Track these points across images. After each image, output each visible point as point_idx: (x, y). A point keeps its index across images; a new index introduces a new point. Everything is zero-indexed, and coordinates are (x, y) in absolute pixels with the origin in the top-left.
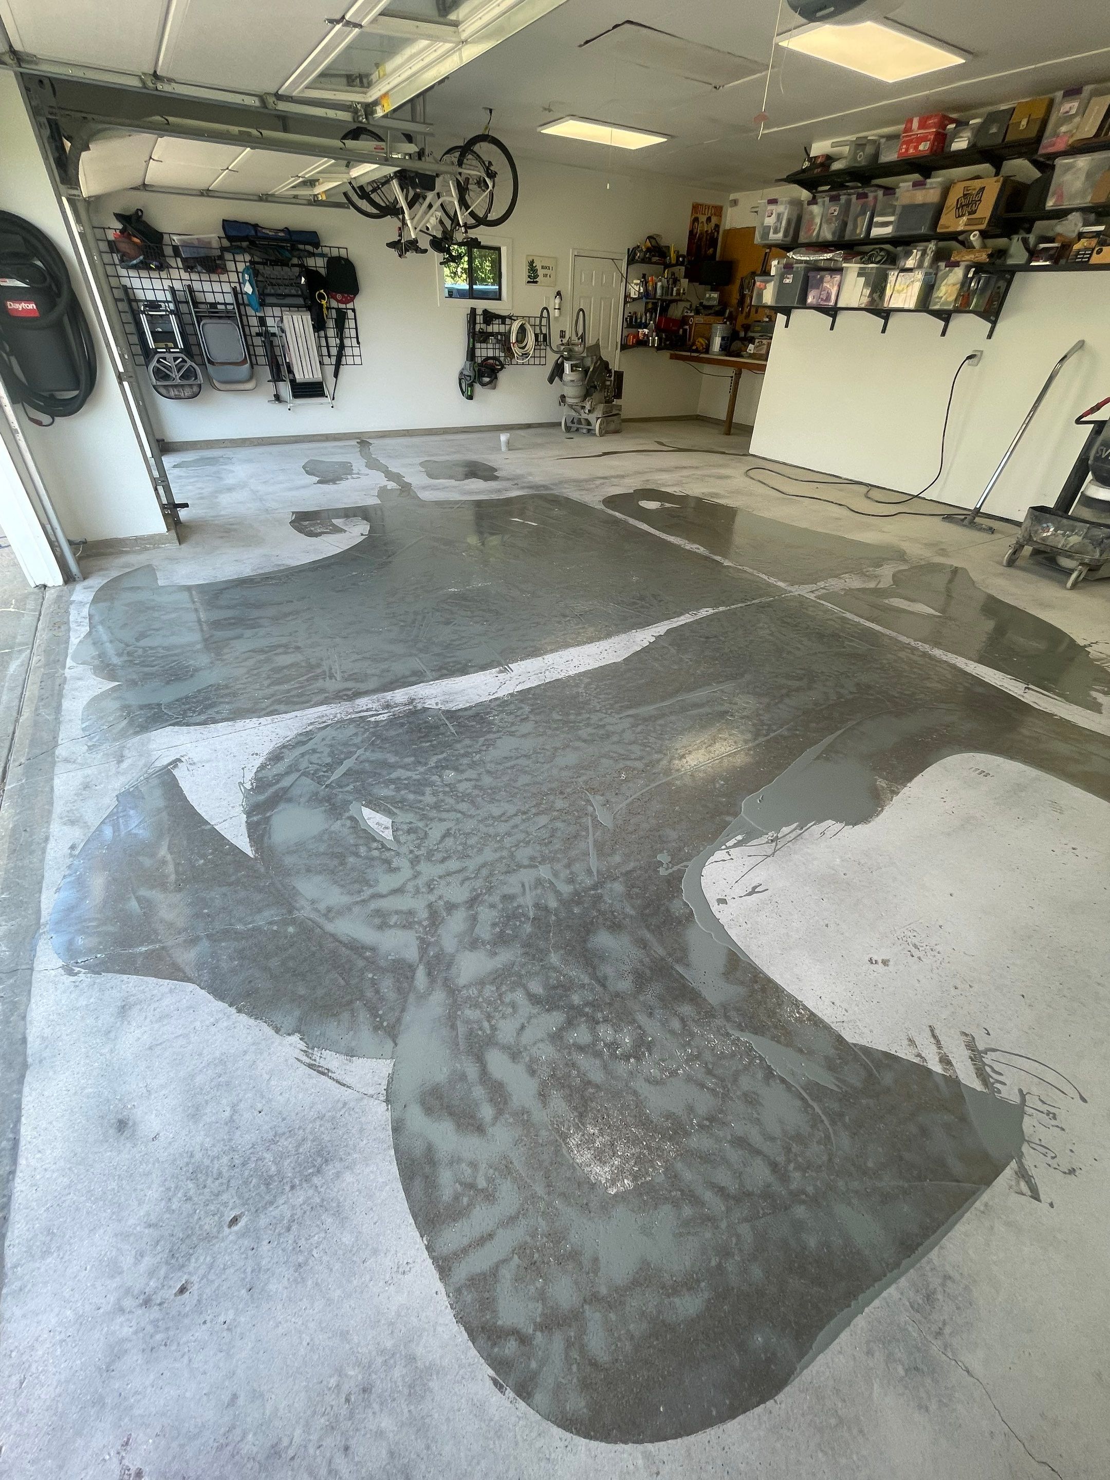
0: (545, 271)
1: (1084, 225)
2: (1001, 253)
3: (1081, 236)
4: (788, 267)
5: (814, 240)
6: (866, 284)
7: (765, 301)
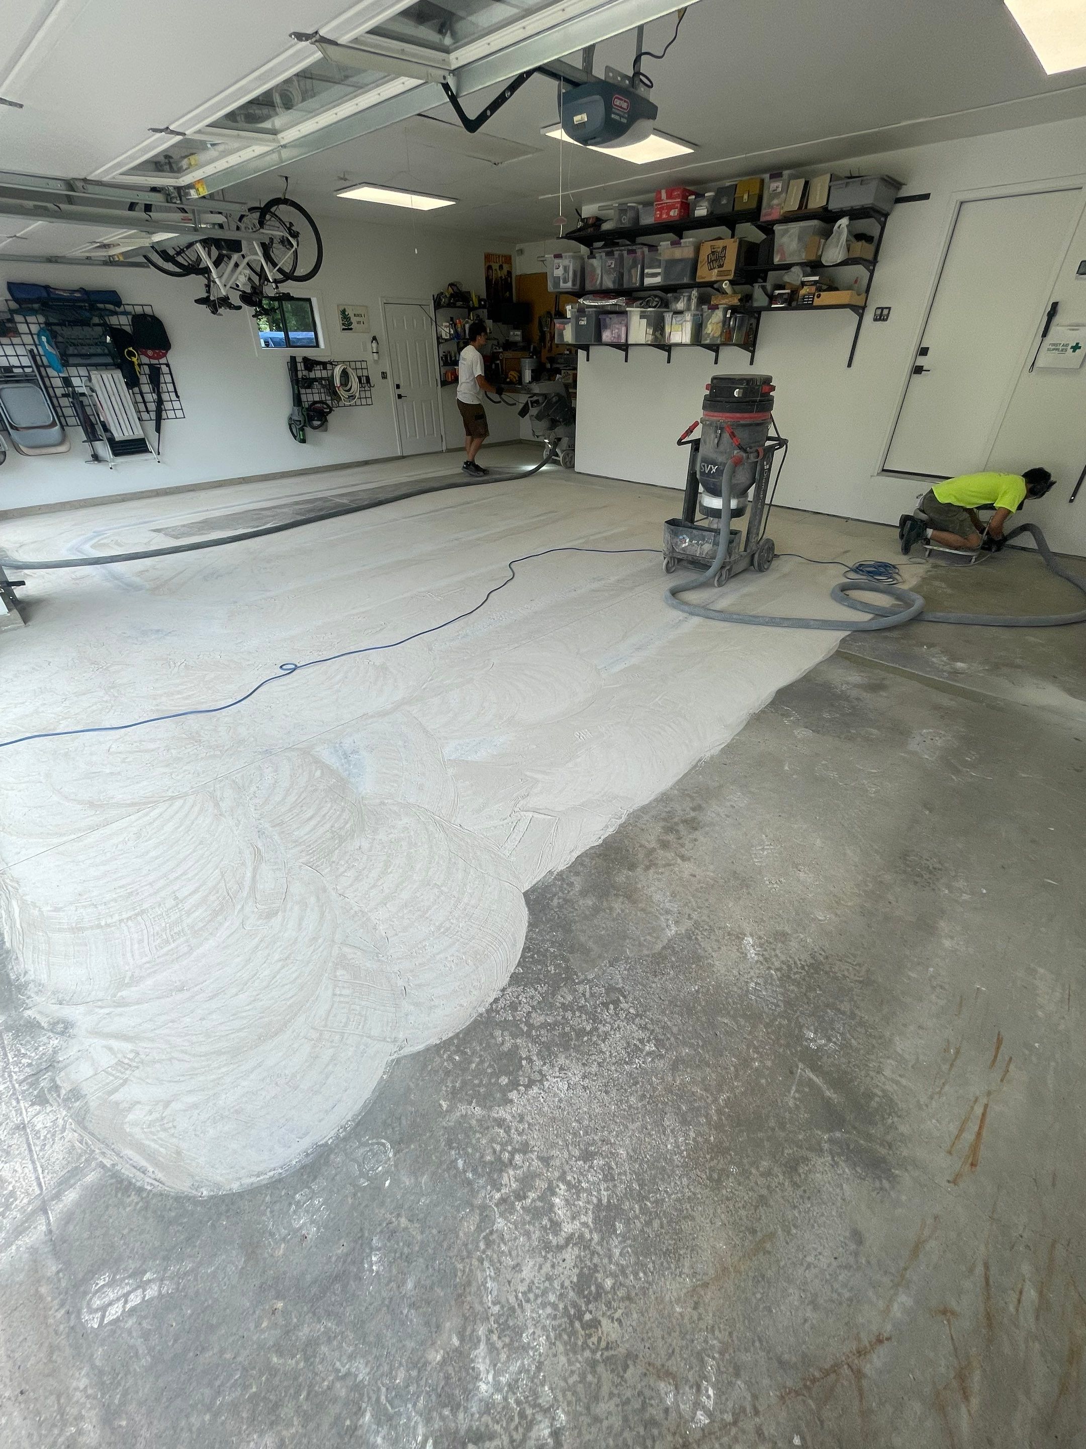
0: (358, 319)
1: (804, 276)
2: (747, 298)
3: (803, 284)
4: (581, 311)
5: (598, 288)
6: (648, 325)
7: (565, 340)
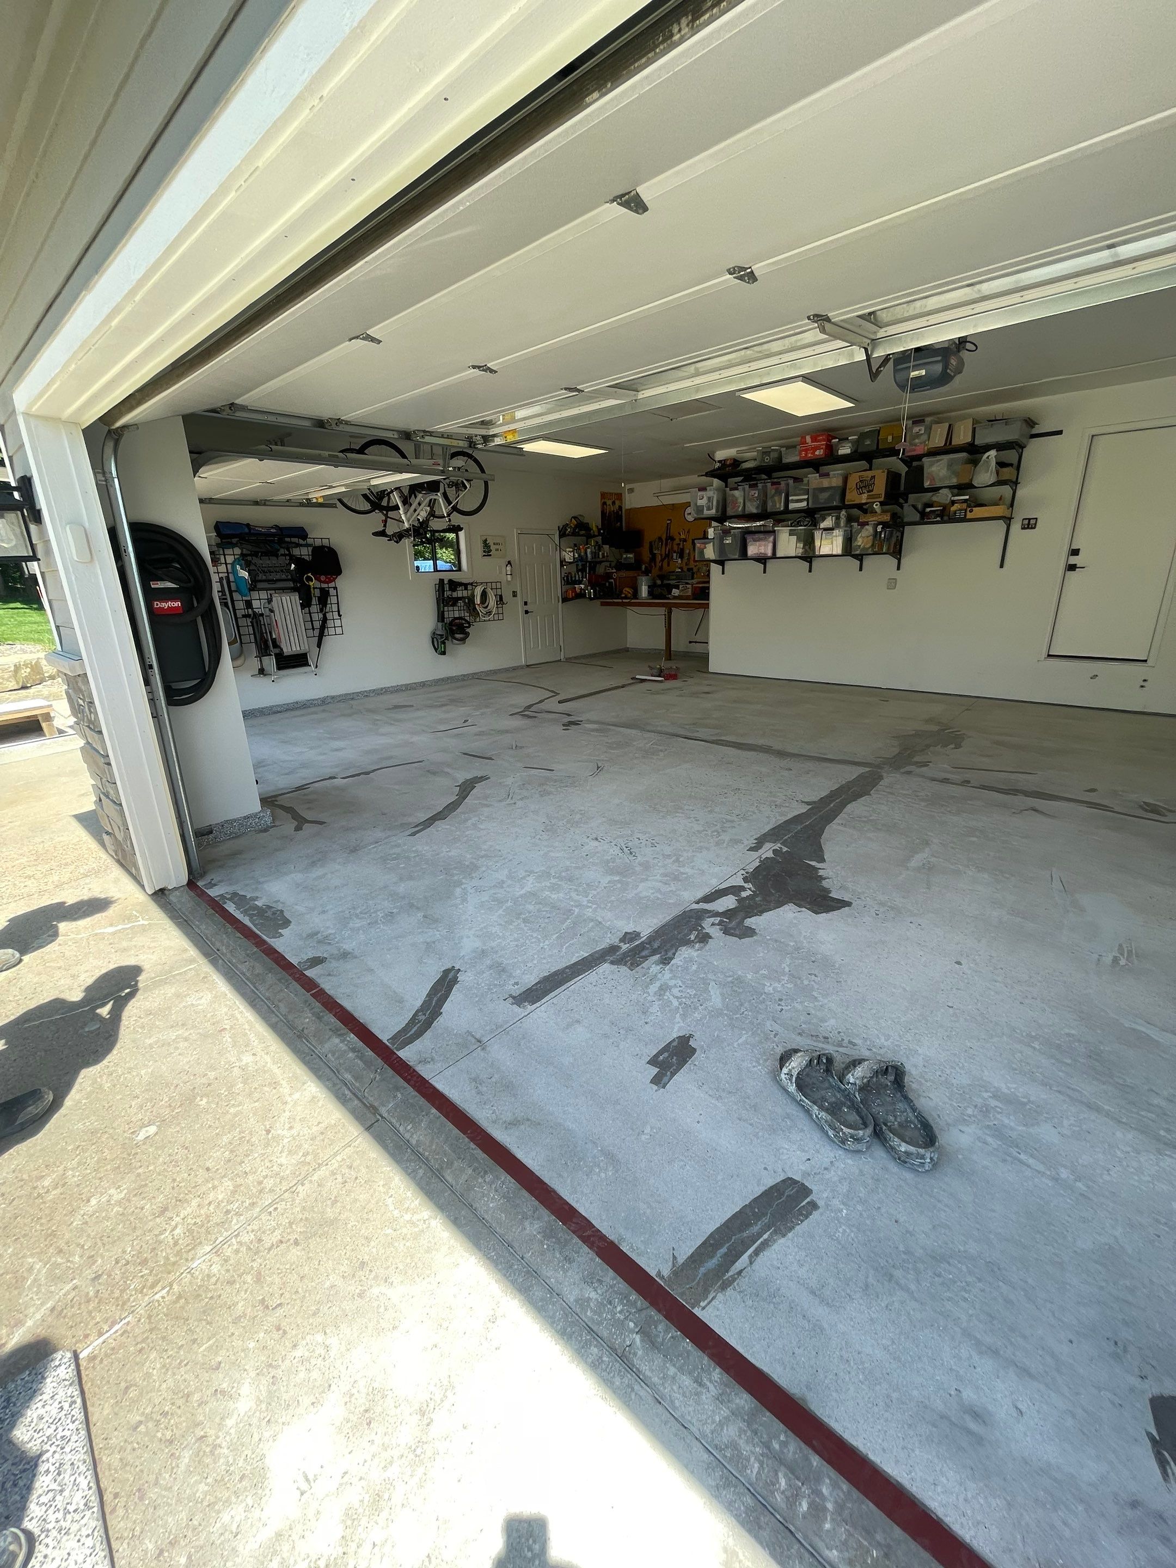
0: (497, 547)
1: (953, 496)
2: (898, 515)
3: (953, 503)
4: (726, 532)
5: (742, 513)
6: (798, 540)
7: (707, 556)
